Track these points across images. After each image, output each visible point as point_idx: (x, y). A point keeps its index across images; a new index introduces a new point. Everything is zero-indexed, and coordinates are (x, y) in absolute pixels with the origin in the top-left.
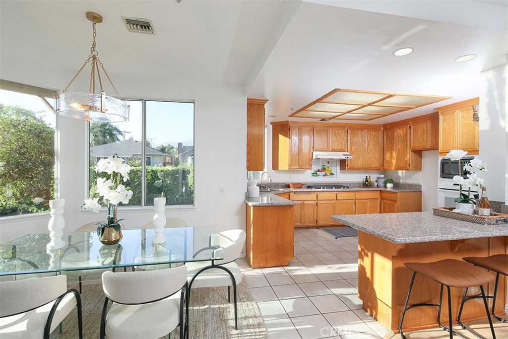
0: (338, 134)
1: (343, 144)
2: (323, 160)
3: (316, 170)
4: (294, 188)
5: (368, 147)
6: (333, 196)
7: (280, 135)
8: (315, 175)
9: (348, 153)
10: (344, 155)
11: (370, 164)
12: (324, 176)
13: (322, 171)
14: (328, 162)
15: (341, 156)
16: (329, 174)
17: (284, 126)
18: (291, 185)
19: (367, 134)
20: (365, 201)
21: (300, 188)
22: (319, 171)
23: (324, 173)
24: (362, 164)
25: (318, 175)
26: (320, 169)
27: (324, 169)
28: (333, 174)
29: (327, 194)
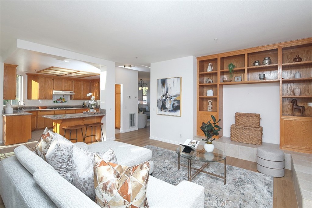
0: (68, 82)
1: (70, 87)
2: (61, 95)
3: (56, 99)
4: (41, 109)
5: (83, 89)
6: (64, 112)
7: (32, 81)
9: (73, 92)
10: (70, 93)
11: (84, 97)
12: (61, 102)
13: (60, 100)
14: (63, 96)
15: (68, 93)
16: (64, 102)
17: (35, 77)
18: (39, 107)
19: (83, 84)
21: (46, 109)
22: (58, 100)
23: (61, 101)
25: (57, 102)
26: (59, 99)
27: (61, 99)
28: (66, 102)
29: (60, 111)
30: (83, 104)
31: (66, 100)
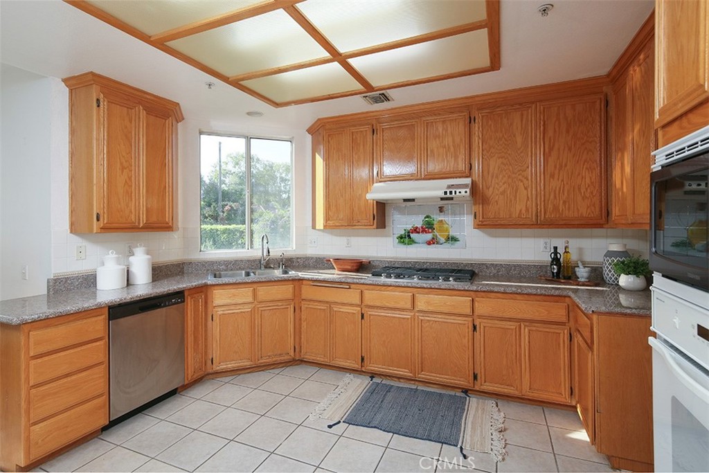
0: (446, 130)
3: (409, 227)
6: (403, 298)
8: (407, 240)
11: (556, 208)
12: (429, 243)
13: (424, 231)
14: (441, 209)
16: (443, 240)
20: (512, 325)
22: (415, 230)
23: (429, 236)
24: (527, 210)
25: (412, 242)
26: (419, 226)
27: (428, 227)
28: (454, 239)
29: (387, 293)
30: (556, 260)
31: (452, 233)
